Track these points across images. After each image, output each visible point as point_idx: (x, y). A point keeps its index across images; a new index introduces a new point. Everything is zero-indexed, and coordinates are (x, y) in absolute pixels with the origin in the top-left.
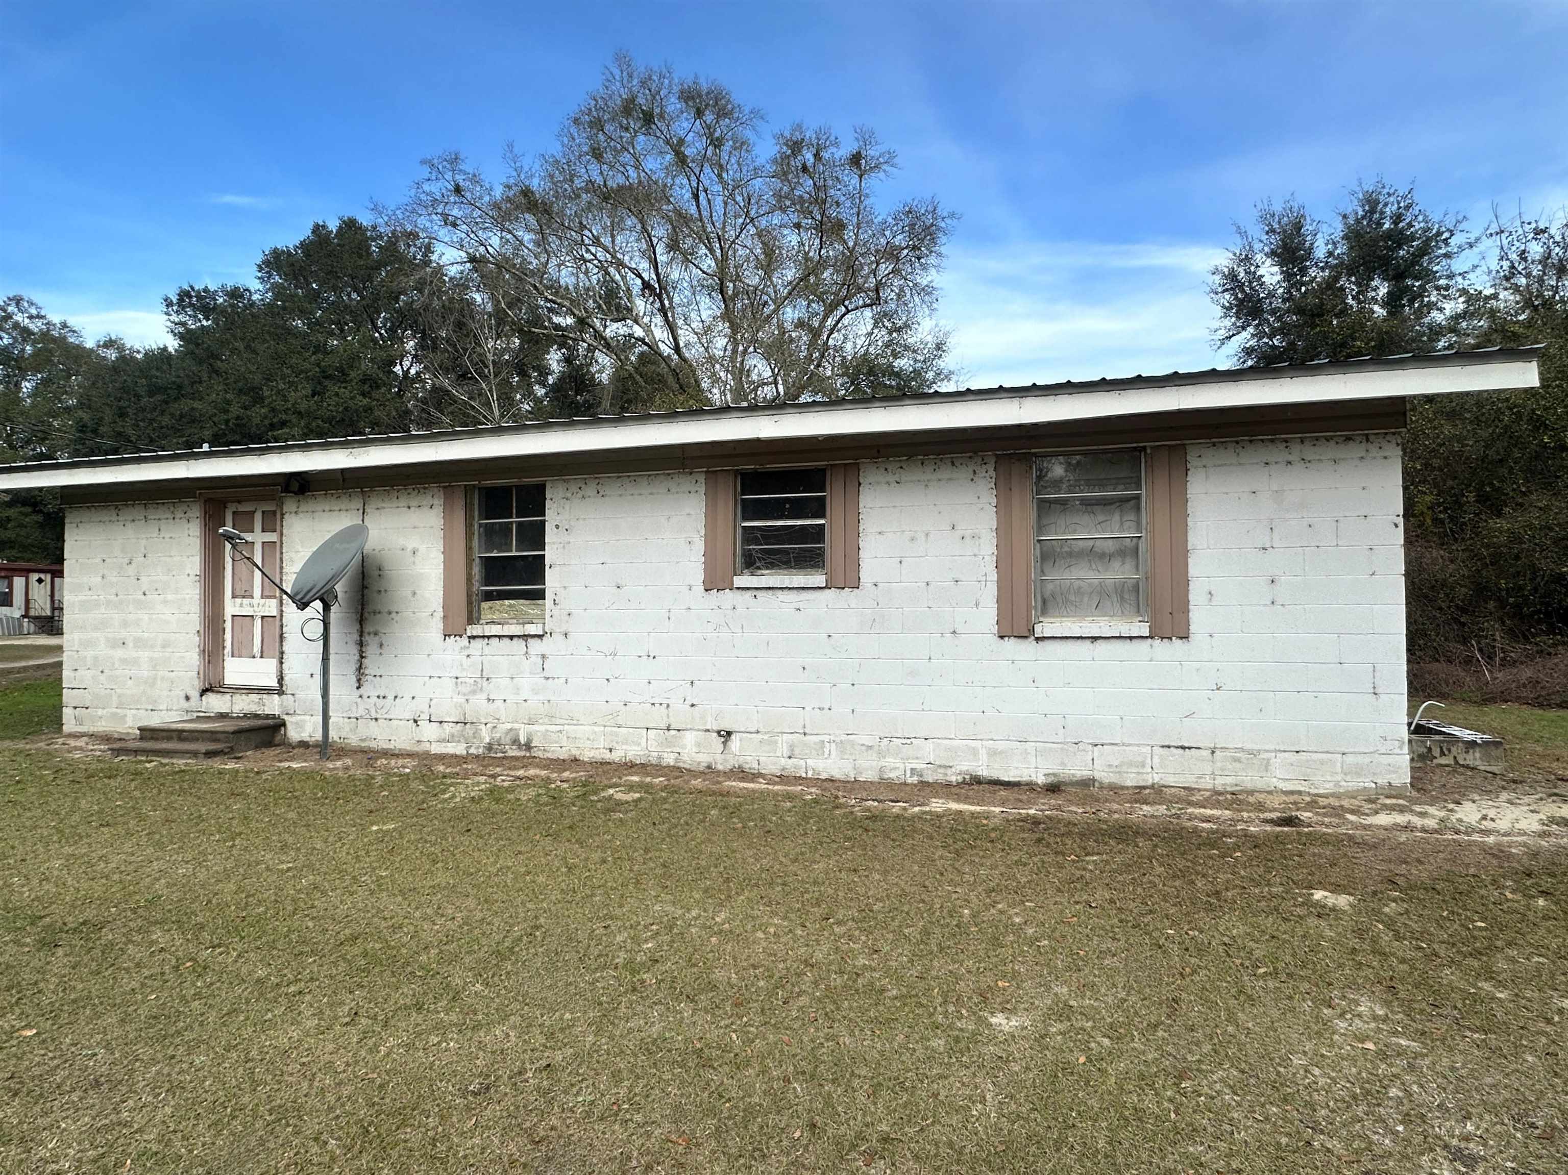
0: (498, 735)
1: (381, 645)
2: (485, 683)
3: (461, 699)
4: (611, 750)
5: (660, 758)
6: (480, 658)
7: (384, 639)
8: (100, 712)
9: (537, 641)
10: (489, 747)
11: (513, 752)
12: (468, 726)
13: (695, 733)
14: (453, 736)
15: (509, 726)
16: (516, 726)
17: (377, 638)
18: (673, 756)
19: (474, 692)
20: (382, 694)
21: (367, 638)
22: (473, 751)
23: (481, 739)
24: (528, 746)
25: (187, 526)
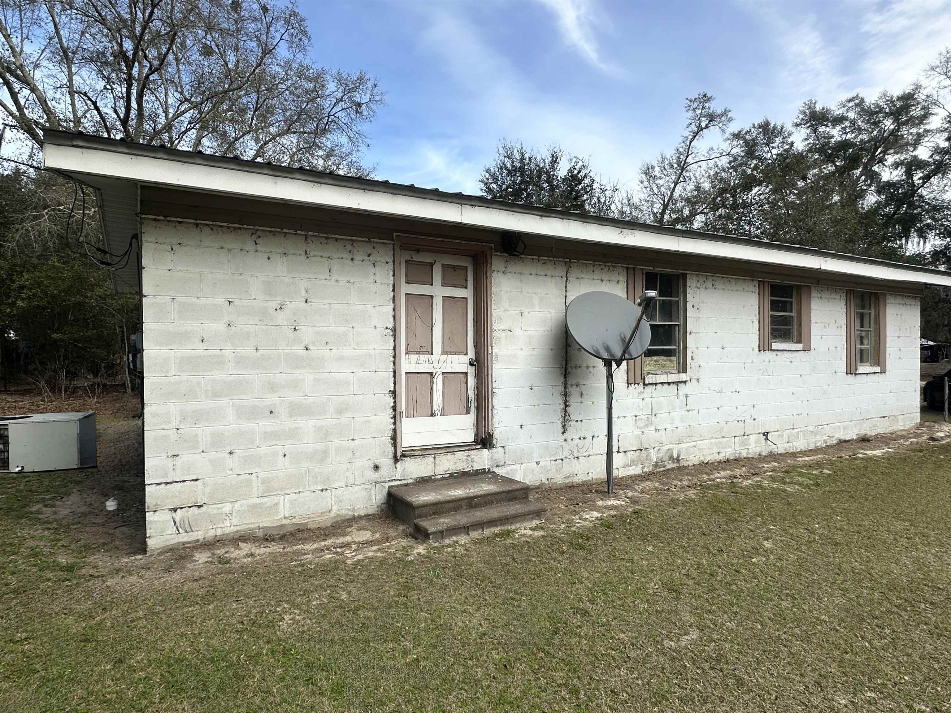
0: (661, 455)
1: (582, 395)
2: (654, 418)
3: (638, 432)
4: (719, 453)
5: (740, 454)
6: (650, 400)
7: (584, 389)
8: (227, 508)
9: (683, 384)
10: (656, 465)
11: (670, 465)
12: (643, 451)
13: (754, 435)
14: (633, 461)
15: (667, 447)
16: (671, 446)
17: (578, 389)
18: (746, 451)
19: (647, 426)
20: (582, 436)
21: (570, 389)
22: (646, 470)
23: (651, 460)
24: (678, 460)
25: (372, 270)
